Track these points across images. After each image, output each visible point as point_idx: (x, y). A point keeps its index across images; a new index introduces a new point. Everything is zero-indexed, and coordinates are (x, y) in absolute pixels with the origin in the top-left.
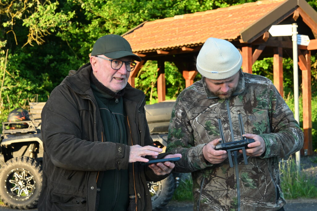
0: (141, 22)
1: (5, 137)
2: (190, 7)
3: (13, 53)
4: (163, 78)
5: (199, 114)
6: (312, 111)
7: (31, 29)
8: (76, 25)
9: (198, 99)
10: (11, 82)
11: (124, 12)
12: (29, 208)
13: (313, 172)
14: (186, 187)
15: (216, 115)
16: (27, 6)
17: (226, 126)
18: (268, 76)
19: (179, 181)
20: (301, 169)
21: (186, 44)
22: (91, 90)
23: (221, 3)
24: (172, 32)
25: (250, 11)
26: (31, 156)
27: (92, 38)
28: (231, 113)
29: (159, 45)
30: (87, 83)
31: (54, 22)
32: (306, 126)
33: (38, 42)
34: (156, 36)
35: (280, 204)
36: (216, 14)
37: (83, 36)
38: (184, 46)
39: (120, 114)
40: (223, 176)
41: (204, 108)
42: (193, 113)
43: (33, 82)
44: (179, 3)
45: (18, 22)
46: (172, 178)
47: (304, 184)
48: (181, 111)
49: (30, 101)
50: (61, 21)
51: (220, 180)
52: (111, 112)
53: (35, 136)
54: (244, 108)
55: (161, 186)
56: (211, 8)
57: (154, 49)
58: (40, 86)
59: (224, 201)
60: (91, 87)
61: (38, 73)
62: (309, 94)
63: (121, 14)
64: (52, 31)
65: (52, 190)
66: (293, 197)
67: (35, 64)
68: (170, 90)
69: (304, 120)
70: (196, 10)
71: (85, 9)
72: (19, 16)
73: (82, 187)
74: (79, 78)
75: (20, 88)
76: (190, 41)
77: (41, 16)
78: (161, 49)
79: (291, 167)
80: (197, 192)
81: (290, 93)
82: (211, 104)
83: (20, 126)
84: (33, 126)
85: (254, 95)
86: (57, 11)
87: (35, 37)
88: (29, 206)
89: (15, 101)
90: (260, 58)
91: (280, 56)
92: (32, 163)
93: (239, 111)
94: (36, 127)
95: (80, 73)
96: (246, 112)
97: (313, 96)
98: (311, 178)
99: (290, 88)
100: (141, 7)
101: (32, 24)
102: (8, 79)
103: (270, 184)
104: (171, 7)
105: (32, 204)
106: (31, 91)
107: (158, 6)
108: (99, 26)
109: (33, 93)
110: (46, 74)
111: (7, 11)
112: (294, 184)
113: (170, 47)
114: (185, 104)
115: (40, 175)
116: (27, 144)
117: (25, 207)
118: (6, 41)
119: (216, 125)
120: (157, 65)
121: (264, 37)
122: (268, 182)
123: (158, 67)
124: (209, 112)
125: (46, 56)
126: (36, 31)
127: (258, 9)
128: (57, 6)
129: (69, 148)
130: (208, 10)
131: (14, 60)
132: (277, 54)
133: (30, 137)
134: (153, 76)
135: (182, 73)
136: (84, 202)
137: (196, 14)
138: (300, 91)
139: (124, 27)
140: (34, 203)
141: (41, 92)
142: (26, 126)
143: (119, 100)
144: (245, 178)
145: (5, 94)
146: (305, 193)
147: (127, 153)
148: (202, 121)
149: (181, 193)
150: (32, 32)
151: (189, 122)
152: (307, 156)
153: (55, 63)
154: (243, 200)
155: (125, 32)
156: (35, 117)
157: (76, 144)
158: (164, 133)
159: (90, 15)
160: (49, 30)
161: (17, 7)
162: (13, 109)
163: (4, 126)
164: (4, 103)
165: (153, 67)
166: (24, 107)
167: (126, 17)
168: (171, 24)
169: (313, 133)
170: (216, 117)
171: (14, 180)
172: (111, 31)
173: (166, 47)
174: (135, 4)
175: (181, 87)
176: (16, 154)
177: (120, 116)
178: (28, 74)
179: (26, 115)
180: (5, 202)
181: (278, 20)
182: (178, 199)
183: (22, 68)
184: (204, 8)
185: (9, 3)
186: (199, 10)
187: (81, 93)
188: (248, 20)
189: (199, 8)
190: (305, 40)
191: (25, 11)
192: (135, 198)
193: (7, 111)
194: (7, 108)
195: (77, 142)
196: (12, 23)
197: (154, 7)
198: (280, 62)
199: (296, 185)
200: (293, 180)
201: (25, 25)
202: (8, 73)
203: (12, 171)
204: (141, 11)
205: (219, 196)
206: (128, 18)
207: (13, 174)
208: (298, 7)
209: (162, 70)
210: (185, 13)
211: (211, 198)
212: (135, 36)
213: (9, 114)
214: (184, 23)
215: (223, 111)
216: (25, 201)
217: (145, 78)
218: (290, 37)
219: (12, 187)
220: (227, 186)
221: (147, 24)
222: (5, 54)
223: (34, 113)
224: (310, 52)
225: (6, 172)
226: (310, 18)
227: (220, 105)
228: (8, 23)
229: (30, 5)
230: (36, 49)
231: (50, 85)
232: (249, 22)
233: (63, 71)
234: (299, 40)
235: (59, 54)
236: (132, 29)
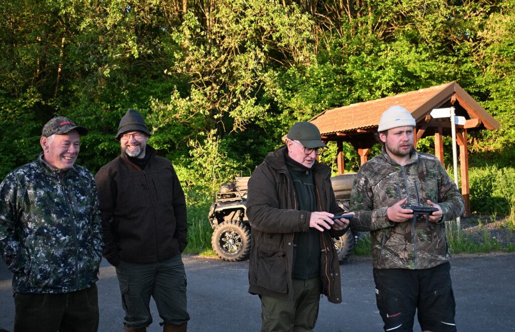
0: (323, 110)
1: (218, 205)
2: (362, 97)
3: (222, 139)
4: (341, 155)
5: (380, 181)
6: (469, 179)
7: (236, 119)
8: (271, 115)
9: (378, 169)
10: (221, 161)
11: (309, 103)
12: (238, 261)
13: (472, 231)
14: (364, 244)
15: (395, 182)
16: (232, 101)
17: (404, 190)
18: (430, 151)
19: (357, 239)
20: (461, 229)
21: (360, 127)
22: (285, 166)
23: (389, 92)
24: (349, 117)
25: (414, 98)
26: (238, 219)
27: (284, 124)
28: (408, 181)
29: (338, 129)
30: (282, 160)
31: (254, 113)
32: (464, 192)
33: (241, 129)
34: (335, 121)
35: (447, 258)
36: (384, 102)
37: (276, 123)
38: (359, 128)
39: (310, 184)
40: (402, 232)
41: (384, 176)
42: (375, 180)
43: (238, 161)
44: (353, 94)
45: (226, 114)
46: (352, 237)
47: (464, 242)
48: (363, 179)
49: (236, 176)
50: (259, 112)
51: (399, 236)
52: (303, 183)
53: (241, 204)
54: (419, 177)
55: (343, 243)
56: (380, 97)
57: (334, 132)
58: (243, 164)
59: (403, 254)
60: (286, 164)
61: (242, 154)
62: (466, 165)
63: (306, 104)
64: (252, 120)
65: (259, 247)
66: (455, 252)
67: (239, 146)
68: (347, 164)
69: (462, 187)
70: (367, 99)
71: (278, 101)
72: (226, 109)
73: (282, 244)
74: (276, 157)
75: (228, 166)
76: (363, 124)
77: (243, 109)
78: (340, 131)
79: (453, 226)
80: (376, 248)
81: (449, 165)
82: (390, 173)
83: (229, 196)
84: (239, 195)
85: (426, 167)
86: (256, 104)
87: (239, 125)
88: (238, 259)
89: (224, 176)
90: (423, 137)
91: (440, 134)
92: (239, 225)
93: (414, 179)
94: (242, 197)
95: (276, 153)
96: (420, 180)
97: (469, 167)
98: (470, 236)
99: (449, 161)
100: (322, 98)
101: (236, 115)
102: (219, 159)
103: (441, 240)
104: (347, 97)
105: (239, 257)
106: (236, 168)
107: (336, 97)
108: (289, 115)
109: (238, 170)
110: (248, 154)
111: (217, 106)
112: (456, 241)
113: (347, 130)
114: (368, 173)
115: (246, 234)
116: (235, 210)
117: (234, 260)
118: (216, 130)
119: (395, 189)
120: (336, 144)
121: (426, 119)
122: (439, 238)
123: (338, 146)
124: (389, 179)
125: (247, 140)
126: (240, 120)
127: (420, 96)
128: (255, 100)
129: (262, 216)
130: (377, 98)
131: (223, 144)
132: (438, 133)
133: (238, 205)
134: (334, 154)
135: (357, 151)
136: (284, 256)
137: (368, 102)
138: (459, 163)
139: (309, 115)
140: (241, 256)
141: (244, 169)
142: (234, 196)
143: (309, 172)
144: (420, 234)
145: (216, 170)
146: (465, 249)
147: (308, 219)
148: (383, 187)
149: (359, 249)
150: (237, 121)
151: (371, 188)
152: (466, 218)
153: (255, 145)
154: (419, 253)
155: (310, 119)
156: (241, 188)
157: (269, 213)
158: (344, 200)
159: (281, 106)
160: (250, 119)
161: (224, 103)
162: (223, 182)
163: (217, 196)
164: (216, 178)
165: (333, 146)
166: (232, 180)
167: (311, 107)
168: (348, 111)
169: (470, 198)
170: (395, 183)
171: (226, 238)
172: (299, 118)
173: (344, 129)
174: (318, 96)
175: (357, 162)
176: (227, 218)
177: (310, 186)
178: (234, 155)
179: (233, 187)
180: (219, 256)
181: (437, 105)
182: (357, 254)
183: (229, 150)
184: (374, 97)
185: (219, 100)
186: (370, 99)
187: (277, 168)
188: (412, 105)
189: (370, 97)
190: (462, 120)
191: (231, 105)
192: (325, 252)
193: (219, 184)
194: (218, 182)
195: (269, 211)
196: (221, 115)
197: (333, 98)
198: (441, 139)
199: (457, 242)
200: (455, 238)
201: (231, 116)
202: (219, 154)
203: (224, 231)
204: (322, 102)
205: (399, 249)
206: (312, 108)
207: (225, 233)
208: (455, 92)
209: (341, 149)
210: (359, 102)
211: (392, 252)
212: (318, 122)
213: (220, 187)
214: (358, 110)
215: (401, 178)
216: (235, 255)
217: (327, 156)
218: (449, 119)
219: (224, 244)
220: (405, 241)
221: (328, 112)
222: (216, 140)
223: (239, 185)
224: (466, 130)
225: (220, 232)
226: (465, 102)
227: (397, 174)
228: (218, 115)
229: (235, 100)
230: (240, 134)
231: (251, 163)
232: (413, 107)
233: (261, 151)
234: (456, 120)
235: (258, 138)
236: (315, 117)
